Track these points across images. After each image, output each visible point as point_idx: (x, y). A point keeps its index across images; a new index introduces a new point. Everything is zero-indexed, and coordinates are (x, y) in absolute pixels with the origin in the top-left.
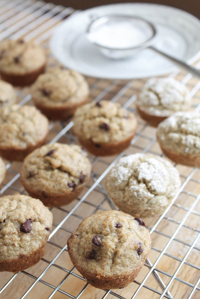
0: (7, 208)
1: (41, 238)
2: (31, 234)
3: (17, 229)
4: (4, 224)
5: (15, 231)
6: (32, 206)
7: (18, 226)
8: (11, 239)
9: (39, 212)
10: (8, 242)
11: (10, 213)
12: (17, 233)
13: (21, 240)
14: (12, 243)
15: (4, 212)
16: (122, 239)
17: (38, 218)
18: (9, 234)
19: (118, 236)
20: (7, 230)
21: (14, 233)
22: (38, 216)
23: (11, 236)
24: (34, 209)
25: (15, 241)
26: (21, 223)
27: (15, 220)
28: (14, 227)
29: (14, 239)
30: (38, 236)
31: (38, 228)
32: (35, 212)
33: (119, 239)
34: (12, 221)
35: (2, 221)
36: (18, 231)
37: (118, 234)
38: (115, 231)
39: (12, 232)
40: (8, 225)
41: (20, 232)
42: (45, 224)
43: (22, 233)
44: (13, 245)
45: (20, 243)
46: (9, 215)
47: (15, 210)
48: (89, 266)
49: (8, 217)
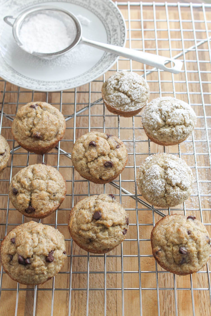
0: (32, 245)
1: (61, 262)
2: (55, 262)
3: (43, 261)
4: (33, 259)
5: (42, 263)
6: (50, 238)
7: (43, 259)
8: (41, 270)
9: (56, 242)
10: (39, 272)
11: (36, 249)
12: (44, 264)
13: (48, 268)
14: (42, 272)
15: (31, 249)
16: (198, 241)
17: (57, 247)
18: (38, 266)
19: (194, 240)
20: (36, 263)
21: (42, 265)
22: (57, 245)
23: (40, 268)
24: (52, 240)
25: (44, 270)
26: (45, 256)
27: (41, 255)
28: (41, 260)
29: (43, 270)
30: (59, 261)
31: (58, 256)
32: (53, 243)
33: (196, 242)
34: (38, 255)
35: (31, 257)
36: (44, 262)
37: (193, 239)
38: (189, 238)
39: (40, 265)
40: (37, 260)
41: (46, 263)
42: (62, 250)
43: (48, 263)
44: (43, 273)
45: (47, 270)
46: (34, 251)
47: (38, 245)
48: (184, 269)
49: (35, 253)
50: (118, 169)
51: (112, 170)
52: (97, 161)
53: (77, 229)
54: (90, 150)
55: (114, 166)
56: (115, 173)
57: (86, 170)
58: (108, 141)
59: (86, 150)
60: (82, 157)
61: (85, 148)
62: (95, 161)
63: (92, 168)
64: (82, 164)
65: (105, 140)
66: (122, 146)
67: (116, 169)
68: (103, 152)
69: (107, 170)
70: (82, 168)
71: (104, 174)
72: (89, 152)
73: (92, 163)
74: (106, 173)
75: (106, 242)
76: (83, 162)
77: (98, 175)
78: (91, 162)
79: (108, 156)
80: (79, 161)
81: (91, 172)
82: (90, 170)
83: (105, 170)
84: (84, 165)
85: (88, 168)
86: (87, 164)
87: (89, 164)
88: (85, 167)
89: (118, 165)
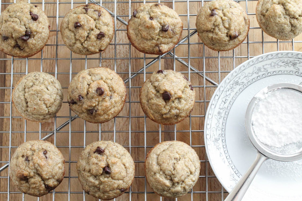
50: (110, 35)
51: (106, 39)
52: (90, 39)
53: (160, 116)
54: (78, 31)
55: (106, 35)
56: (110, 39)
57: (84, 50)
58: (88, 14)
59: (74, 33)
60: (75, 42)
61: (73, 32)
62: (88, 39)
63: (88, 46)
64: (78, 47)
65: (86, 14)
66: (103, 12)
67: (108, 36)
68: (90, 28)
69: (102, 41)
70: (80, 50)
71: (101, 46)
72: (78, 34)
73: (86, 42)
74: (102, 44)
75: (187, 107)
76: (78, 45)
77: (97, 49)
78: (84, 42)
79: (96, 28)
80: (74, 46)
81: (89, 50)
82: (88, 49)
83: (100, 43)
84: (80, 47)
85: (84, 48)
86: (82, 45)
87: (84, 44)
88: (82, 49)
89: (108, 31)
